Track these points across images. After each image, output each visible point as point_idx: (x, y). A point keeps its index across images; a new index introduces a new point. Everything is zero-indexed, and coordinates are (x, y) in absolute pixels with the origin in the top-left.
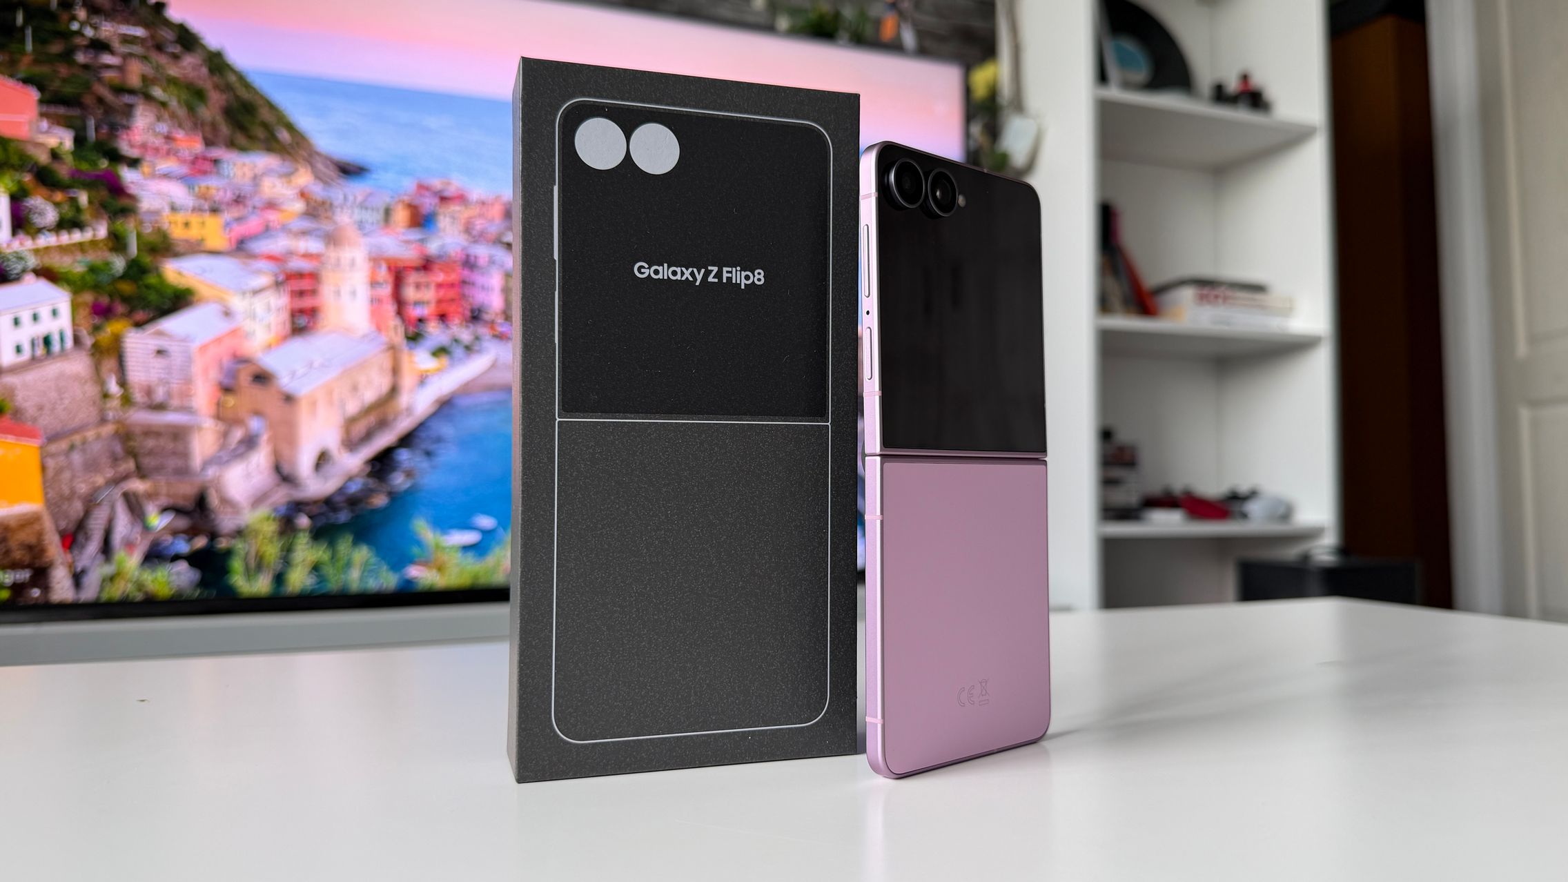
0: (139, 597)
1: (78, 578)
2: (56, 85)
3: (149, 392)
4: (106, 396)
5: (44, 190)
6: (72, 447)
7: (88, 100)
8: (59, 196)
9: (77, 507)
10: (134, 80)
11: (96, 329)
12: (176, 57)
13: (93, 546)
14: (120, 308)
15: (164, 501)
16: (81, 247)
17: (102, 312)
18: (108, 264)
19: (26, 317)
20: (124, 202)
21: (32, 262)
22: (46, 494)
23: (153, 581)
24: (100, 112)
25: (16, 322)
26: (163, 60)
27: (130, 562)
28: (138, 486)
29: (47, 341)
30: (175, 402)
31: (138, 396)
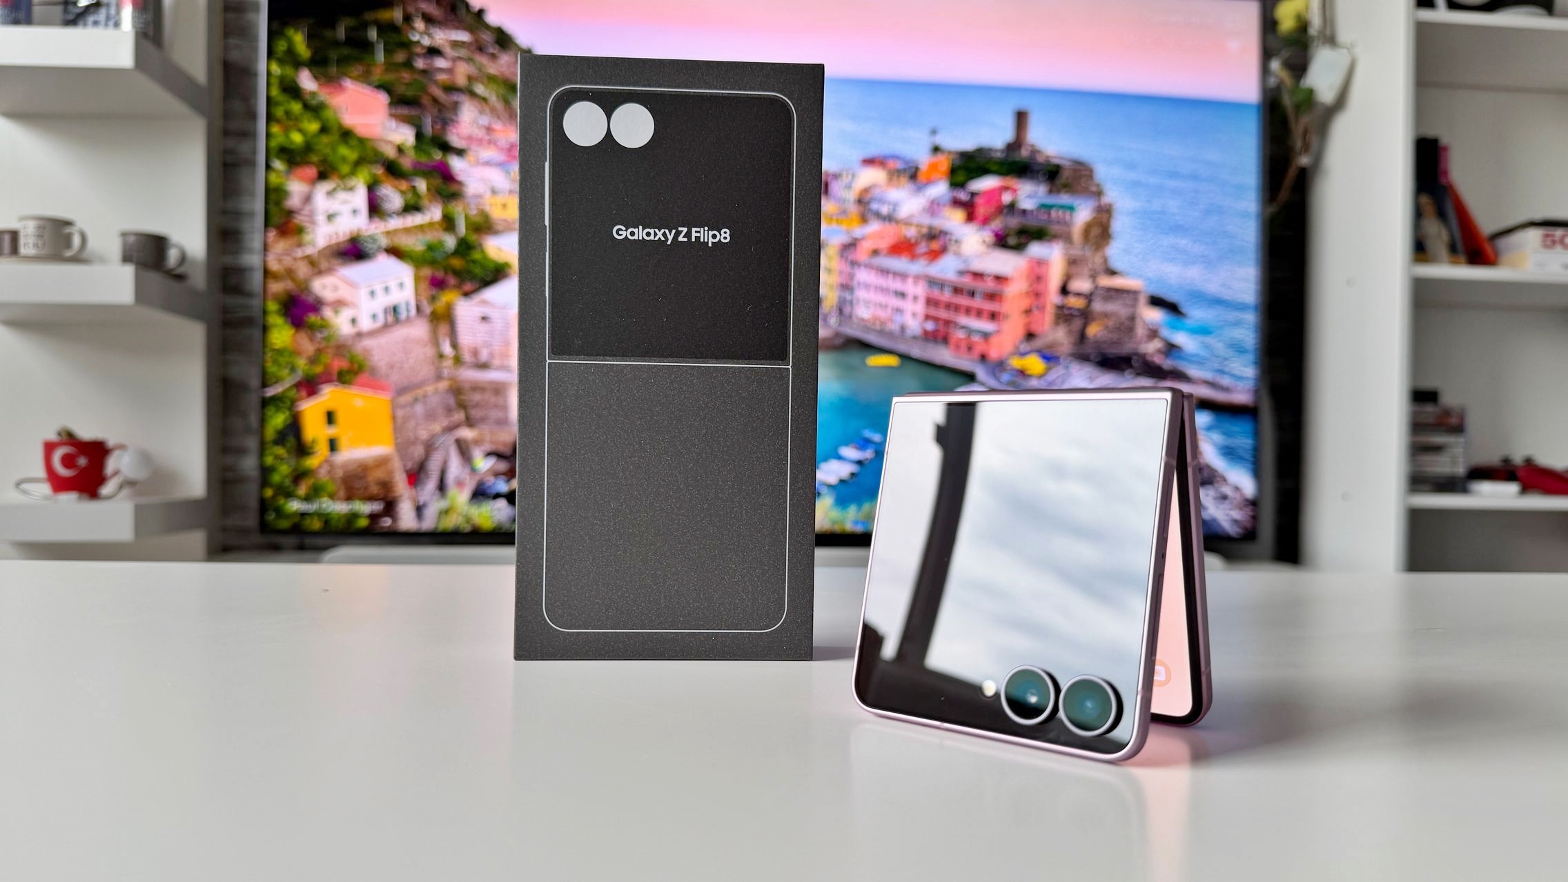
0: (467, 528)
1: (419, 510)
2: (401, 90)
3: (475, 353)
4: (441, 356)
5: (392, 180)
6: (416, 400)
7: (425, 100)
8: (404, 185)
9: (418, 451)
10: (461, 80)
11: (433, 299)
12: (493, 57)
13: (431, 485)
14: (452, 281)
15: (488, 447)
16: (421, 228)
17: (438, 284)
18: (441, 243)
19: (378, 288)
20: (454, 188)
21: (384, 242)
22: (396, 439)
23: (479, 515)
24: (435, 111)
25: (372, 293)
26: (482, 60)
27: (460, 497)
28: (467, 433)
29: (395, 309)
30: (496, 362)
31: (467, 357)
